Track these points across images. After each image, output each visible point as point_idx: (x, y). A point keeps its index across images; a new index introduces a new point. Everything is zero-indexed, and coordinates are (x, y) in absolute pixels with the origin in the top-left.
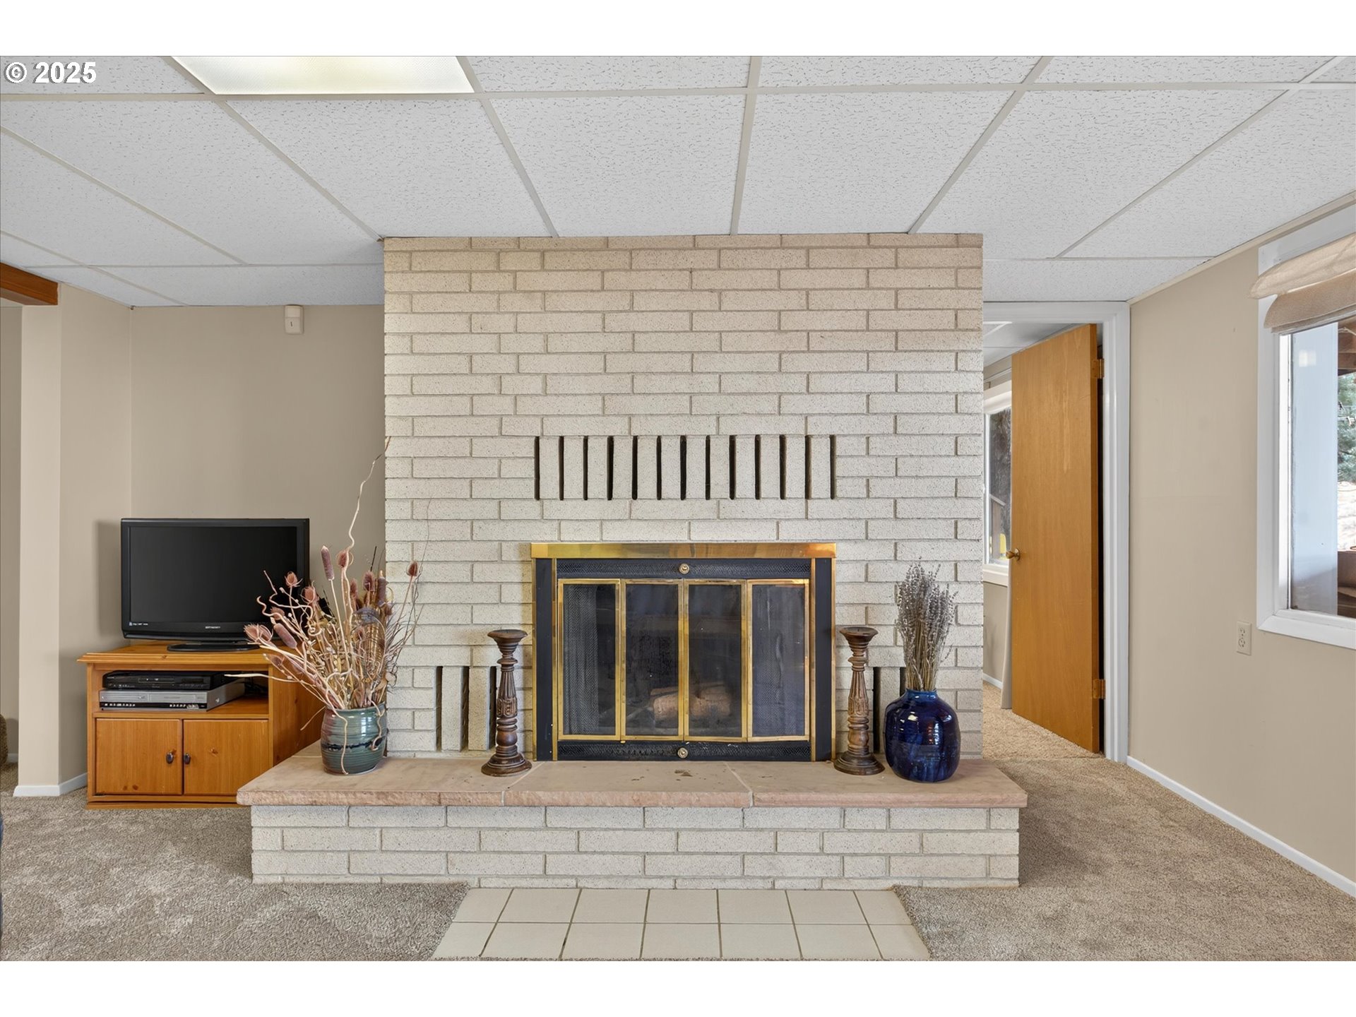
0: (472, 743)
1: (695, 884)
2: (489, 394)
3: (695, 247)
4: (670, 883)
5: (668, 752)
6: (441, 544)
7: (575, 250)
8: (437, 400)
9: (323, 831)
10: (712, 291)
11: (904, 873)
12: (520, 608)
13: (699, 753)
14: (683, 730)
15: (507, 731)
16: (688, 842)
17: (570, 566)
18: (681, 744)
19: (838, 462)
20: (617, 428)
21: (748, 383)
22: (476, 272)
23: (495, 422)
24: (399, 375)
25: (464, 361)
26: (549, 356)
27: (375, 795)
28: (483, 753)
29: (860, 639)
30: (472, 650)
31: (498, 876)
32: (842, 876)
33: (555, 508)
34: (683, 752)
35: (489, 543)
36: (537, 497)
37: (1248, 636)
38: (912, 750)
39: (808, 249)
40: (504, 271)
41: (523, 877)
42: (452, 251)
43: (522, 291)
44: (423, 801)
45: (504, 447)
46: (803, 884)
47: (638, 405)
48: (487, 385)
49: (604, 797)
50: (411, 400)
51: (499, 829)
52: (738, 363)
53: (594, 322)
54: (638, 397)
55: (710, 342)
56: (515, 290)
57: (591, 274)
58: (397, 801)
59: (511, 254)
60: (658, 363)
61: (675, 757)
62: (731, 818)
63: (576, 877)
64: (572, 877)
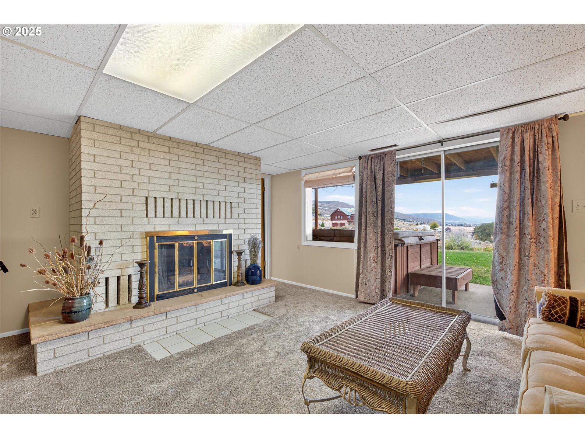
0: (122, 302)
1: (210, 322)
2: (129, 181)
3: (197, 146)
4: (203, 325)
5: (192, 291)
6: (108, 233)
7: (160, 138)
8: (106, 181)
9: (76, 344)
10: (201, 159)
11: (255, 306)
12: (140, 254)
13: (200, 290)
14: (195, 285)
15: (144, 293)
16: (208, 312)
17: (160, 238)
18: (195, 288)
19: (233, 209)
20: (174, 196)
21: (211, 186)
22: (123, 137)
23: (131, 190)
24: (88, 169)
25: (118, 168)
26: (150, 171)
27: (103, 324)
28: (127, 305)
29: (239, 253)
30: (122, 270)
31: (150, 339)
32: (243, 310)
33: (153, 220)
34: (196, 290)
35: (128, 232)
36: (147, 216)
37: (299, 247)
38: (254, 278)
39: (225, 153)
40: (134, 140)
41: (159, 336)
42: (113, 128)
43: (141, 148)
44: (124, 321)
45: (135, 199)
46: (235, 315)
47: (181, 190)
48: (128, 178)
49: (186, 304)
50: (94, 180)
51: (151, 323)
52: (209, 181)
53: (166, 162)
54: (181, 187)
55: (201, 174)
56: (138, 147)
57: (165, 147)
58: (113, 323)
59: (136, 134)
60: (187, 178)
61: (194, 292)
62: (218, 303)
63: (176, 331)
64: (175, 331)
